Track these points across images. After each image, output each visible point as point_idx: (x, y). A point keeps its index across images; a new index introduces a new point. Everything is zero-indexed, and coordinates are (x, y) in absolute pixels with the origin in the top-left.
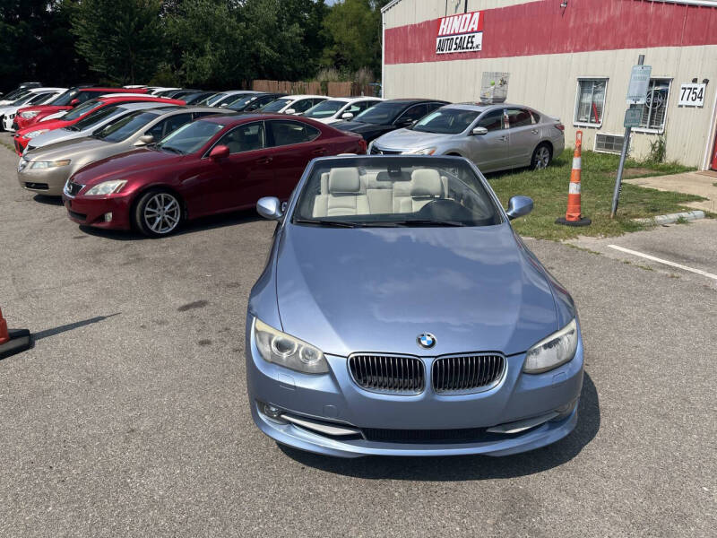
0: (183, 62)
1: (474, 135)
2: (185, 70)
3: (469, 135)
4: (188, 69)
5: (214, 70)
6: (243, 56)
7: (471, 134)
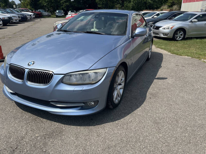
0: (124, 5)
1: (192, 22)
2: (124, 7)
3: (190, 22)
4: (125, 7)
5: (132, 7)
6: (142, 3)
7: (191, 22)
